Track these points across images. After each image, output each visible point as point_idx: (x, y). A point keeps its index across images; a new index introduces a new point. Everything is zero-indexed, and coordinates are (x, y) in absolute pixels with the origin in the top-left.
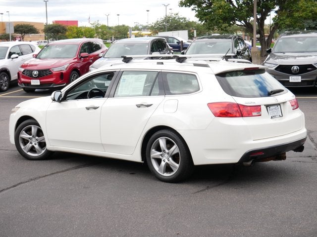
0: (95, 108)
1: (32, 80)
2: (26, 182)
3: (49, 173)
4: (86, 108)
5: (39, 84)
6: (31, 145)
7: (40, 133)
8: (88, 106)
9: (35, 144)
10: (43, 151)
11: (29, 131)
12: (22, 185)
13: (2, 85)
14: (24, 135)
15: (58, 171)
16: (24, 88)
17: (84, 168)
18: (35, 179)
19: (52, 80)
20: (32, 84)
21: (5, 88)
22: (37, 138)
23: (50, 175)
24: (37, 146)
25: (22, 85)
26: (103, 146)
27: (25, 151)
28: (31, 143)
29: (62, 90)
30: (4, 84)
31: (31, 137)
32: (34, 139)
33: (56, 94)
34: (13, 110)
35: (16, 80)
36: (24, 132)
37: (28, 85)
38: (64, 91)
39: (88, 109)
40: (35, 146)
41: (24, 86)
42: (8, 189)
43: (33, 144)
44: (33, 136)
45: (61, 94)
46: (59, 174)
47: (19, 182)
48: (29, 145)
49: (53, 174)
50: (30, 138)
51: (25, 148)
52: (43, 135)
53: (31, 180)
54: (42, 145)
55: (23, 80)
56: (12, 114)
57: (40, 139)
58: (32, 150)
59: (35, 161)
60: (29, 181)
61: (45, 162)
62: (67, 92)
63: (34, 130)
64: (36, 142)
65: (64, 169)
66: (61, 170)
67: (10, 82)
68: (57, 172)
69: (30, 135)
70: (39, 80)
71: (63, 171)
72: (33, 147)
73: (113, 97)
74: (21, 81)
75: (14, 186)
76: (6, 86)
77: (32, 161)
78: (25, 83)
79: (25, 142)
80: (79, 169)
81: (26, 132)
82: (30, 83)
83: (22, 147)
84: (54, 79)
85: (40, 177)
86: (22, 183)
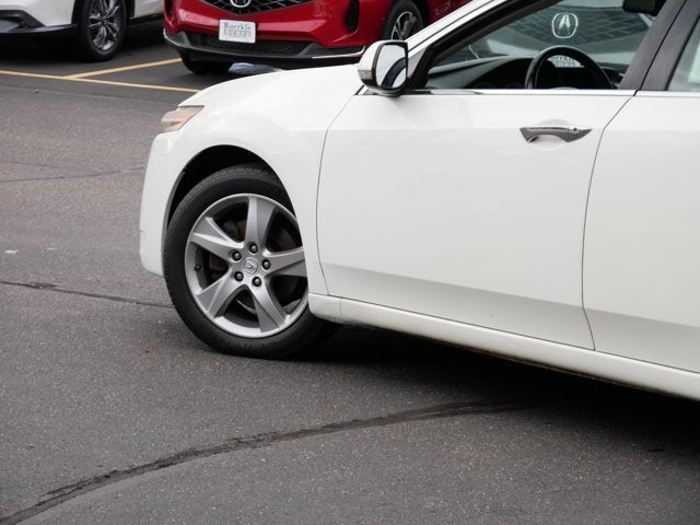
0: (571, 136)
1: (222, 22)
2: (216, 451)
3: (318, 423)
4: (524, 131)
5: (252, 39)
6: (235, 285)
7: (283, 232)
8: (533, 123)
9: (256, 283)
10: (289, 320)
11: (232, 220)
12: (200, 461)
13: (95, 31)
14: (211, 237)
15: (359, 415)
16: (185, 54)
17: (481, 417)
18: (257, 441)
19: (306, 26)
20: (223, 37)
21: (106, 47)
22: (266, 253)
23: (324, 429)
24: (261, 294)
25: (180, 40)
26: (588, 319)
27: (206, 312)
28: (238, 276)
29: (411, 41)
30: (103, 30)
31: (240, 246)
32: (251, 260)
33: (382, 55)
34: (168, 118)
35: (159, 17)
36: (210, 220)
37: (204, 44)
38: (421, 41)
39: (532, 135)
40: (254, 290)
41: (187, 44)
42: (133, 471)
43: (247, 281)
44: (250, 246)
45: (406, 58)
46: (367, 431)
47: (184, 446)
48: (227, 285)
49: (334, 427)
50: (234, 253)
51: (206, 297)
52: (299, 243)
53: (239, 442)
54: (289, 288)
55: (184, 15)
56: (160, 137)
57: (279, 260)
58: (240, 307)
59: (246, 362)
60: (226, 449)
61: (291, 368)
62: (435, 53)
63: (258, 214)
64: (262, 274)
65: (384, 412)
66: (372, 414)
67: (129, 22)
68: (356, 423)
69: (239, 237)
70: (252, 25)
71: (381, 421)
72: (245, 294)
73: (666, 88)
74: (175, 22)
75: (163, 464)
76: (109, 38)
77: (236, 360)
78: (193, 31)
79: (212, 266)
80: (458, 421)
81: (220, 222)
82: (215, 31)
83: (196, 290)
84: (319, 23)
85: (276, 437)
86: (195, 453)
